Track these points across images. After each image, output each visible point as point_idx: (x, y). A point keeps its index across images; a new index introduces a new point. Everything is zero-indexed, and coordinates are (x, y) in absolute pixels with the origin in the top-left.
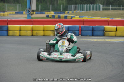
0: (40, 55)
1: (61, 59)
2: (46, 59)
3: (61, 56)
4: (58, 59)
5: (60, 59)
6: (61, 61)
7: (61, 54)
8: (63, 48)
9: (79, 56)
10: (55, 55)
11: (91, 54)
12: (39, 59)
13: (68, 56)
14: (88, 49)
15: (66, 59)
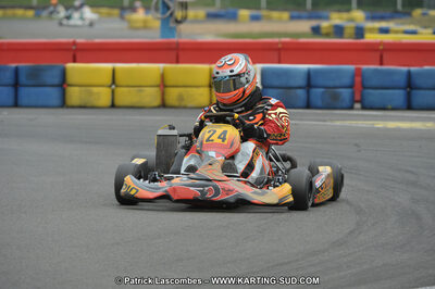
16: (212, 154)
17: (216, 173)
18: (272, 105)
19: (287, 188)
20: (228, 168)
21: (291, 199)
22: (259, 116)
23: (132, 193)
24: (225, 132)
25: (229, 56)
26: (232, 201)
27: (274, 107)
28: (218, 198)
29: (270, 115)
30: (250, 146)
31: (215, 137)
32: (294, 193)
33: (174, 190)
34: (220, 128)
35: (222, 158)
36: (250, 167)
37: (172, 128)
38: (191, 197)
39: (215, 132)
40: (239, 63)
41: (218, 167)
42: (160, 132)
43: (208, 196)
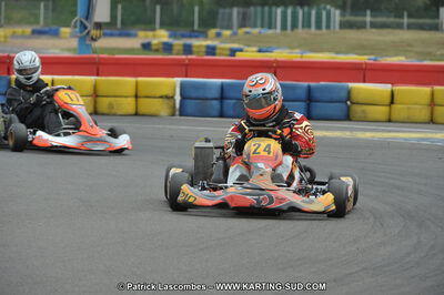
16: (261, 165)
17: (267, 183)
18: (297, 120)
19: (330, 197)
20: (276, 178)
21: (334, 207)
22: (286, 131)
23: (191, 200)
24: (269, 146)
25: (259, 75)
26: (285, 208)
27: (300, 122)
28: (272, 206)
29: (297, 129)
30: (289, 159)
31: (260, 150)
32: (336, 201)
33: (232, 198)
34: (264, 142)
35: (269, 170)
36: (291, 177)
37: (207, 141)
38: (248, 204)
39: (259, 145)
40: (269, 82)
41: (268, 177)
42: (197, 144)
43: (263, 204)
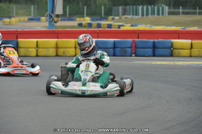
0: (51, 85)
1: (85, 93)
2: (60, 92)
3: (84, 88)
4: (79, 93)
5: (82, 93)
6: (83, 95)
7: (84, 85)
8: (87, 75)
9: (113, 87)
10: (75, 87)
11: (132, 85)
12: (49, 92)
13: (95, 88)
14: (128, 76)
15: (92, 93)
